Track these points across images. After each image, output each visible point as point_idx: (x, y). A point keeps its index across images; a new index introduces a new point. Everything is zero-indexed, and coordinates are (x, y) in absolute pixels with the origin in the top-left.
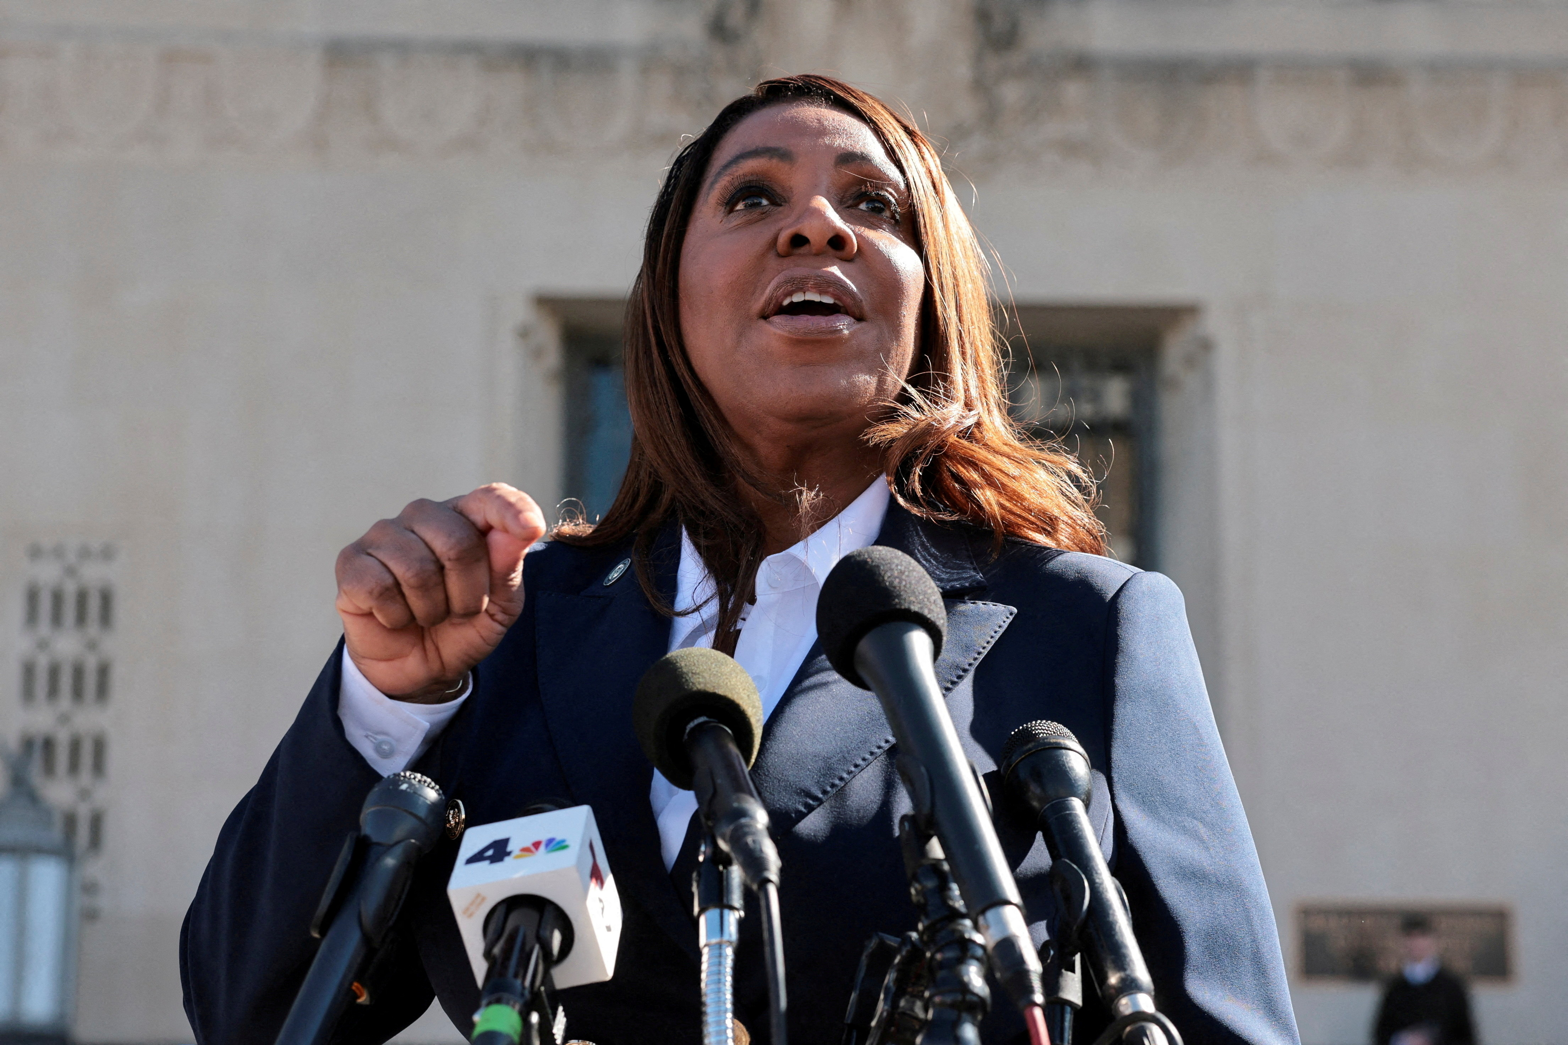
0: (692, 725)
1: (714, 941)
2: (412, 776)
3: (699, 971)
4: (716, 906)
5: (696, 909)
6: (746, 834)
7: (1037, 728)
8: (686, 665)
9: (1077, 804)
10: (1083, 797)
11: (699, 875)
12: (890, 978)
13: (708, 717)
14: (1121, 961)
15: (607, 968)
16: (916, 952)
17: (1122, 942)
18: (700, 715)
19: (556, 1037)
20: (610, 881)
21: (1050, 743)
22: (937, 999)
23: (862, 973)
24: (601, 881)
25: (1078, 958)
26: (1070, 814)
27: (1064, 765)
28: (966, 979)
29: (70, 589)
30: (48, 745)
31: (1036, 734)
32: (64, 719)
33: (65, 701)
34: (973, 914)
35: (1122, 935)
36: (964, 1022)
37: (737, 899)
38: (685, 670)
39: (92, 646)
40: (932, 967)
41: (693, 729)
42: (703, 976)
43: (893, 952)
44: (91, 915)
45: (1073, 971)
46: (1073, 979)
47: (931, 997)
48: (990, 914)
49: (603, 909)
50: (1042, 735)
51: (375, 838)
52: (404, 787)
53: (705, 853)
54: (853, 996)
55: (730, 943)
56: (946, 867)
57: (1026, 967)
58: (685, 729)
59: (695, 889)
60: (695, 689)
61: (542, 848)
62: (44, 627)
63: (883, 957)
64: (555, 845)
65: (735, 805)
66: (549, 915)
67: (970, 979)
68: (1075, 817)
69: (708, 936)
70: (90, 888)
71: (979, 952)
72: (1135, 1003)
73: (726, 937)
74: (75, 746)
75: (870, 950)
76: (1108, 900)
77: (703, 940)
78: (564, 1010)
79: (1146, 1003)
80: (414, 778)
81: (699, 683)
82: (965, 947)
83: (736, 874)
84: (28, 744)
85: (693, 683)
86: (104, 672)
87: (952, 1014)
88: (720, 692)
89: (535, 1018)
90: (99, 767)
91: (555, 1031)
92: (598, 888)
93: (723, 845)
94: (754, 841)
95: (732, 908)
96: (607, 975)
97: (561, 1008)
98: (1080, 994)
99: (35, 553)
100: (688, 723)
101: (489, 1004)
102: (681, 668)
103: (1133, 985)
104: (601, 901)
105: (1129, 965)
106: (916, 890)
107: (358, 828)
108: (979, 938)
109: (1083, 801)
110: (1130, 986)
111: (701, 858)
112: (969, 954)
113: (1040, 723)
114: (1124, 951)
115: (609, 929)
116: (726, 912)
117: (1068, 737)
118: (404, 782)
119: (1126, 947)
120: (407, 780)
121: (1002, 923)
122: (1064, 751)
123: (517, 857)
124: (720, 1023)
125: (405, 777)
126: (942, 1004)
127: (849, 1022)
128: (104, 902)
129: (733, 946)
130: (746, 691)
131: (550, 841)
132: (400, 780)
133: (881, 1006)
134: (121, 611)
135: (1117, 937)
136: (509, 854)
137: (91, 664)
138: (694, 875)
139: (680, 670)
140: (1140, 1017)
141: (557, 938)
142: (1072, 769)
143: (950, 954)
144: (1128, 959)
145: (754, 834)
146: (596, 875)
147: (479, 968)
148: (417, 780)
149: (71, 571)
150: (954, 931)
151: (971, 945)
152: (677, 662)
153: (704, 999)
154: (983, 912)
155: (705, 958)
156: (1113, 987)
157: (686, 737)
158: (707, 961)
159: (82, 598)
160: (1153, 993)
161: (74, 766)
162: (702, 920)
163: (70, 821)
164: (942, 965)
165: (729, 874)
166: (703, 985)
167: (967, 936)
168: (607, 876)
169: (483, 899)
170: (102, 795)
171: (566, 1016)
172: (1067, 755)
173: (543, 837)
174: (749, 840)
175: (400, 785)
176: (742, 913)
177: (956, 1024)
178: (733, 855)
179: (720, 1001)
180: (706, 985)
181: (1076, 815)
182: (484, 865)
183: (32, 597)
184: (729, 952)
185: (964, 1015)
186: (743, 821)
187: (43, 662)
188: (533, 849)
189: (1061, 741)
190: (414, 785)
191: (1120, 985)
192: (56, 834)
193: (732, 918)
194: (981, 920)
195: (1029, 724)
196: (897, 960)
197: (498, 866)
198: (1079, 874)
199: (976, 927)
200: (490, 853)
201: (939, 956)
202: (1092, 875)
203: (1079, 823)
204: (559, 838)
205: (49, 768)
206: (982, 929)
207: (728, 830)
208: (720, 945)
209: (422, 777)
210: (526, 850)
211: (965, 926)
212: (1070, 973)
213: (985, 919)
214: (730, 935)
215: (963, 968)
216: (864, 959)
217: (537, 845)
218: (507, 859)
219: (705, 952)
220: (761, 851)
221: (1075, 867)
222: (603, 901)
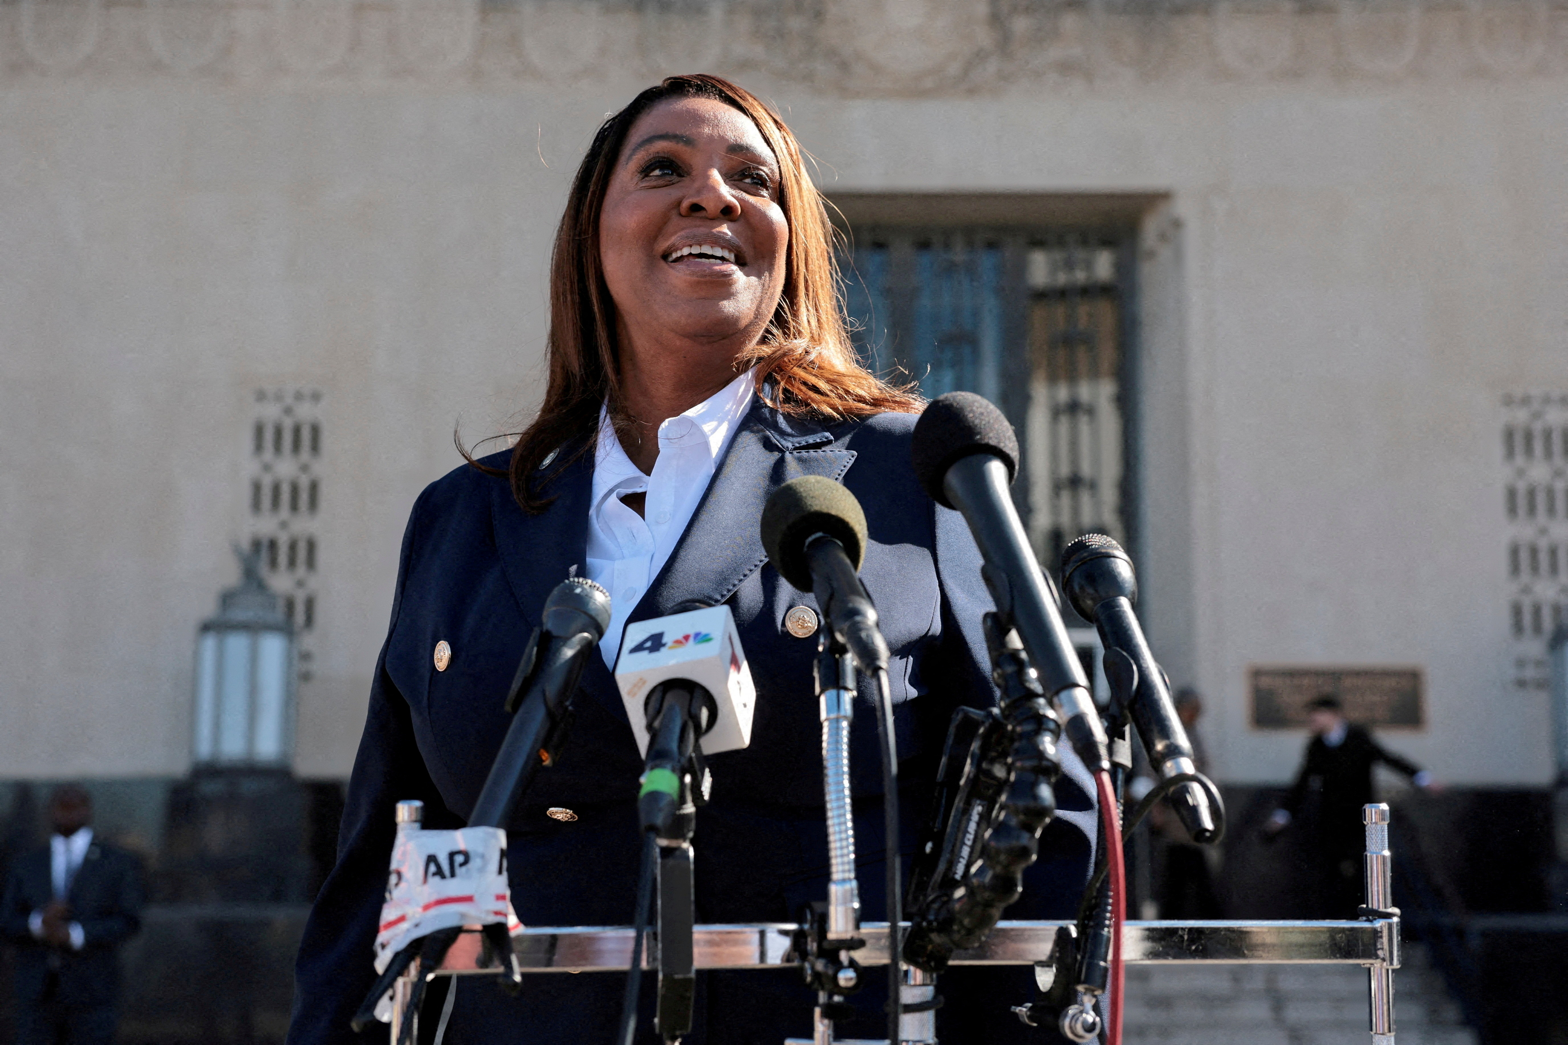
0: (810, 539)
1: (833, 716)
2: (584, 582)
3: (821, 742)
4: (834, 688)
5: (817, 690)
6: (860, 630)
7: (1090, 540)
8: (804, 490)
9: (1125, 603)
10: (1130, 596)
11: (820, 662)
12: (975, 746)
13: (824, 532)
14: (1165, 731)
15: (746, 739)
16: (997, 725)
17: (1166, 716)
18: (819, 531)
19: (704, 794)
20: (745, 666)
21: (1101, 553)
22: (1018, 764)
23: (950, 741)
24: (738, 668)
25: (1127, 729)
26: (1119, 611)
27: (1113, 571)
28: (1041, 747)
29: (288, 424)
30: (273, 545)
31: (1089, 546)
32: (284, 525)
33: (285, 511)
34: (1048, 695)
35: (1166, 711)
36: (1041, 782)
37: (850, 682)
38: (804, 495)
39: (305, 468)
40: (1013, 737)
41: (811, 543)
42: (824, 745)
43: (977, 724)
44: (306, 677)
45: (1124, 739)
46: (1124, 746)
47: (1013, 763)
48: (1064, 695)
49: (740, 689)
50: (1094, 546)
51: (555, 633)
52: (578, 591)
53: (824, 644)
54: (944, 760)
55: (845, 717)
56: (1024, 655)
57: (1094, 738)
58: (804, 543)
59: (816, 674)
60: (812, 510)
61: (691, 640)
62: (268, 454)
63: (969, 727)
64: (702, 638)
65: (850, 605)
66: (698, 694)
67: (1045, 748)
68: (1123, 613)
69: (828, 711)
70: (306, 657)
71: (1052, 726)
72: (1178, 766)
73: (842, 713)
74: (293, 547)
75: (957, 722)
76: (1152, 681)
77: (823, 715)
78: (710, 772)
79: (1187, 766)
80: (586, 583)
81: (816, 505)
82: (1040, 723)
83: (851, 661)
84: (256, 545)
85: (811, 505)
86: (314, 487)
87: (1032, 777)
88: (833, 512)
89: (688, 779)
90: (311, 563)
91: (703, 789)
92: (736, 673)
93: (840, 638)
94: (867, 636)
95: (846, 689)
96: (744, 743)
97: (707, 771)
98: (1130, 758)
99: (261, 396)
100: (807, 537)
101: (652, 769)
102: (801, 492)
103: (1177, 751)
104: (738, 683)
105: (1172, 734)
106: (998, 674)
107: (541, 624)
108: (1051, 714)
109: (1129, 600)
110: (1174, 752)
111: (820, 649)
112: (1044, 727)
113: (1093, 536)
114: (1167, 723)
115: (745, 705)
116: (842, 692)
117: (1117, 548)
118: (577, 587)
119: (1169, 720)
120: (580, 585)
121: (1074, 703)
122: (1113, 559)
123: (671, 648)
124: (840, 783)
125: (578, 582)
126: (1023, 769)
127: (940, 780)
128: (315, 667)
129: (848, 720)
130: (853, 512)
131: (697, 635)
132: (575, 585)
133: (967, 768)
134: (327, 440)
135: (1161, 712)
136: (664, 645)
137: (304, 482)
138: (815, 662)
139: (799, 495)
140: (1183, 778)
141: (704, 714)
142: (1119, 574)
143: (1028, 727)
144: (1171, 729)
145: (867, 629)
146: (735, 662)
147: (643, 740)
148: (588, 585)
149: (288, 411)
150: (1031, 709)
151: (1045, 719)
152: (797, 488)
153: (825, 763)
154: (1057, 693)
155: (825, 730)
156: (1158, 752)
157: (805, 549)
158: (828, 733)
159: (297, 431)
160: (1193, 757)
161: (292, 562)
162: (823, 699)
163: (290, 605)
164: (1022, 736)
165: (844, 661)
166: (824, 752)
167: (1041, 712)
168: (742, 663)
169: (644, 683)
170: (314, 583)
171: (712, 776)
172: (1116, 563)
173: (691, 632)
174: (863, 635)
175: (574, 590)
176: (855, 693)
177: (1034, 785)
178: (849, 646)
179: (838, 765)
180: (827, 751)
181: (1124, 612)
182: (645, 654)
183: (259, 431)
184: (845, 724)
185: (1041, 778)
186: (858, 618)
187: (267, 481)
188: (684, 641)
189: (1110, 551)
190: (586, 589)
191: (1166, 751)
192: (279, 615)
193: (847, 697)
194: (1056, 700)
195: (1083, 537)
196: (981, 730)
197: (655, 655)
198: (1128, 659)
199: (1051, 704)
200: (648, 644)
201: (1019, 729)
202: (1139, 661)
203: (1128, 618)
204: (704, 631)
205: (273, 563)
206: (1056, 708)
207: (845, 626)
208: (838, 720)
209: (592, 582)
210: (678, 642)
211: (1039, 704)
212: (1121, 741)
213: (1059, 700)
214: (845, 710)
215: (1039, 739)
216: (952, 730)
217: (687, 638)
218: (663, 650)
219: (826, 725)
220: (873, 643)
221: (1125, 654)
222: (740, 683)
